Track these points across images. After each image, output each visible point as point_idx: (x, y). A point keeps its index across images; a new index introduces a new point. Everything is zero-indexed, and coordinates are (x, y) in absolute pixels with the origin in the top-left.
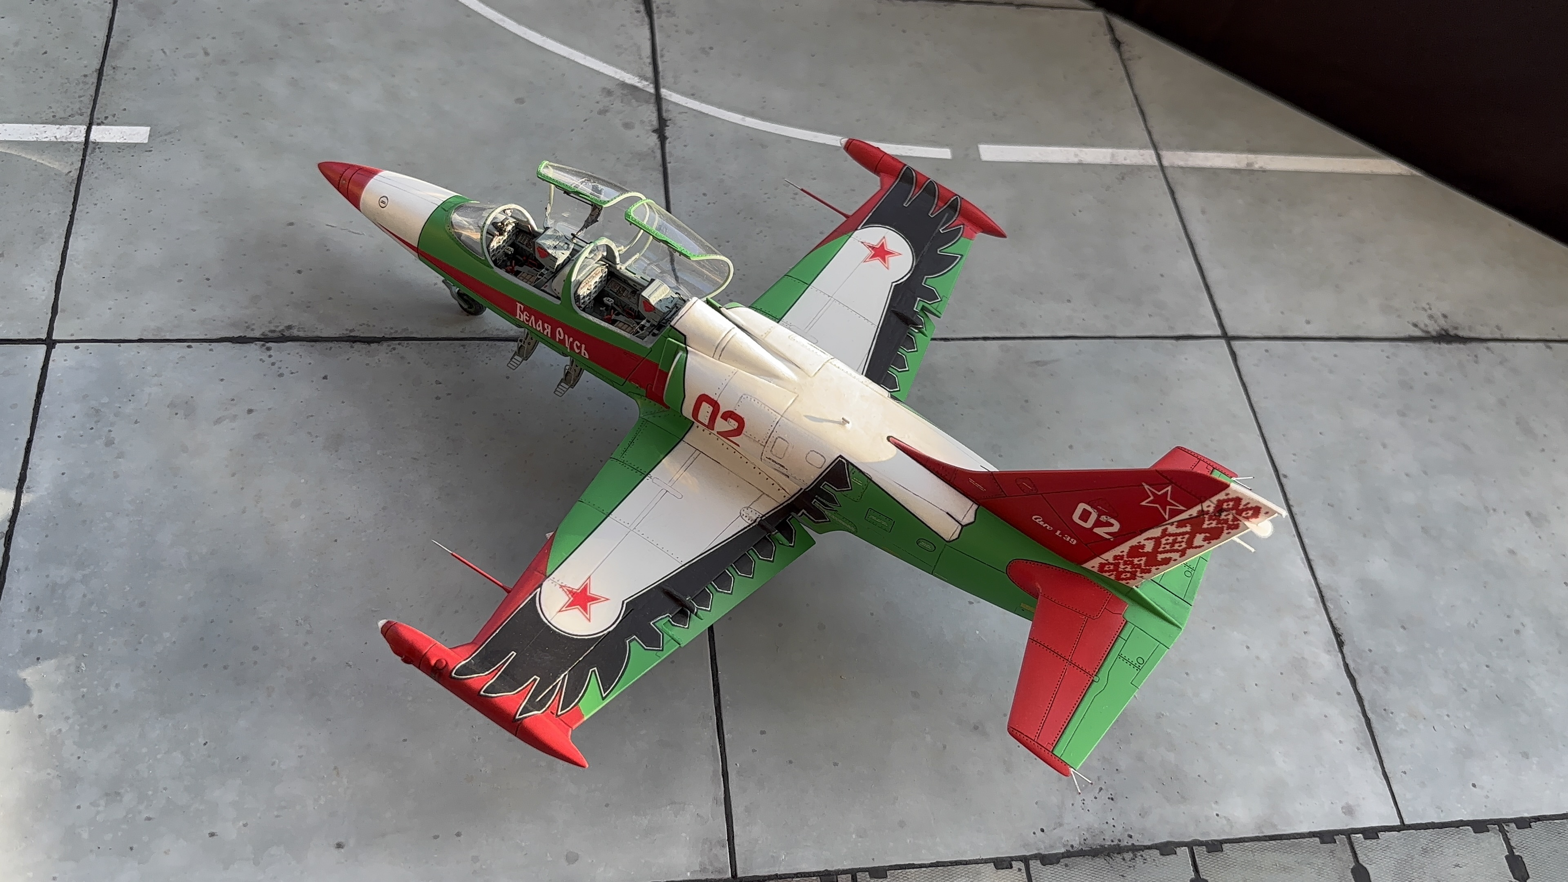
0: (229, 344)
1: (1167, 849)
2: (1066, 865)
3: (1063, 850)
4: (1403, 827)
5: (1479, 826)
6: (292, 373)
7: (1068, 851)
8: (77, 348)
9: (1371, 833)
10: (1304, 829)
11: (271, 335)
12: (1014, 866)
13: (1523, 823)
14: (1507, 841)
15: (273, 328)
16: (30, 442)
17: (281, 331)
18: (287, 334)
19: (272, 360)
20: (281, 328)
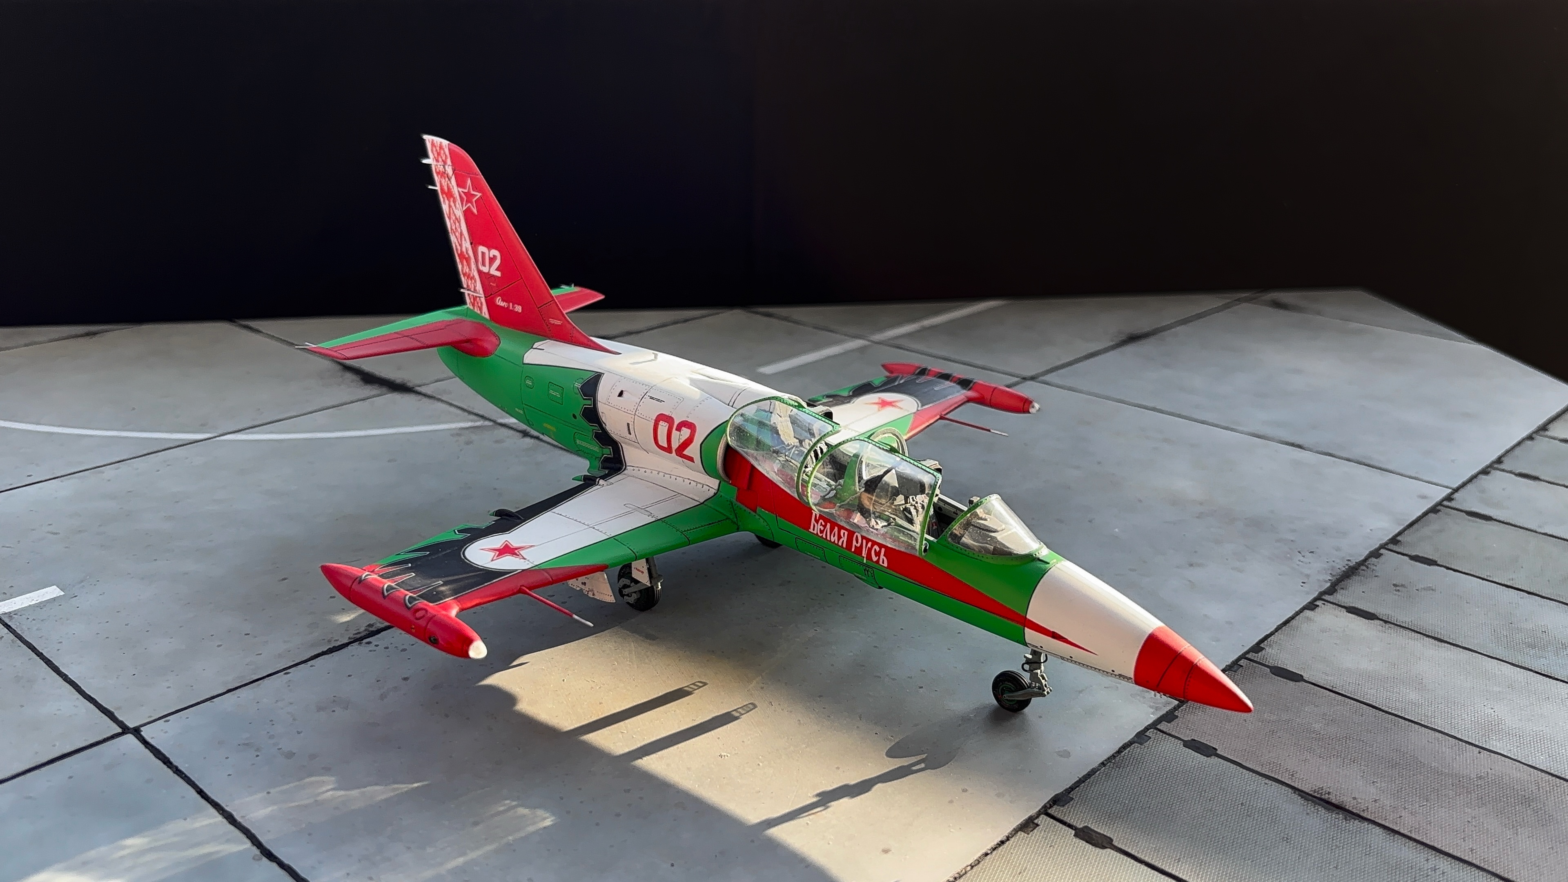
0: (326, 656)
1: (1375, 554)
2: (1343, 589)
3: (1329, 584)
4: (1456, 490)
5: (1485, 472)
6: (413, 645)
7: (1332, 584)
8: (168, 721)
9: (1449, 498)
10: (1419, 513)
11: (358, 636)
12: (1318, 604)
13: (1499, 460)
14: (1503, 470)
15: (356, 632)
16: (201, 792)
17: (366, 630)
18: (373, 629)
19: (381, 647)
20: (363, 629)
